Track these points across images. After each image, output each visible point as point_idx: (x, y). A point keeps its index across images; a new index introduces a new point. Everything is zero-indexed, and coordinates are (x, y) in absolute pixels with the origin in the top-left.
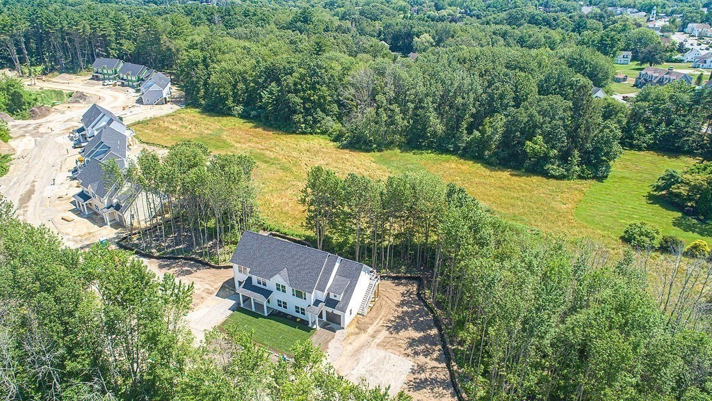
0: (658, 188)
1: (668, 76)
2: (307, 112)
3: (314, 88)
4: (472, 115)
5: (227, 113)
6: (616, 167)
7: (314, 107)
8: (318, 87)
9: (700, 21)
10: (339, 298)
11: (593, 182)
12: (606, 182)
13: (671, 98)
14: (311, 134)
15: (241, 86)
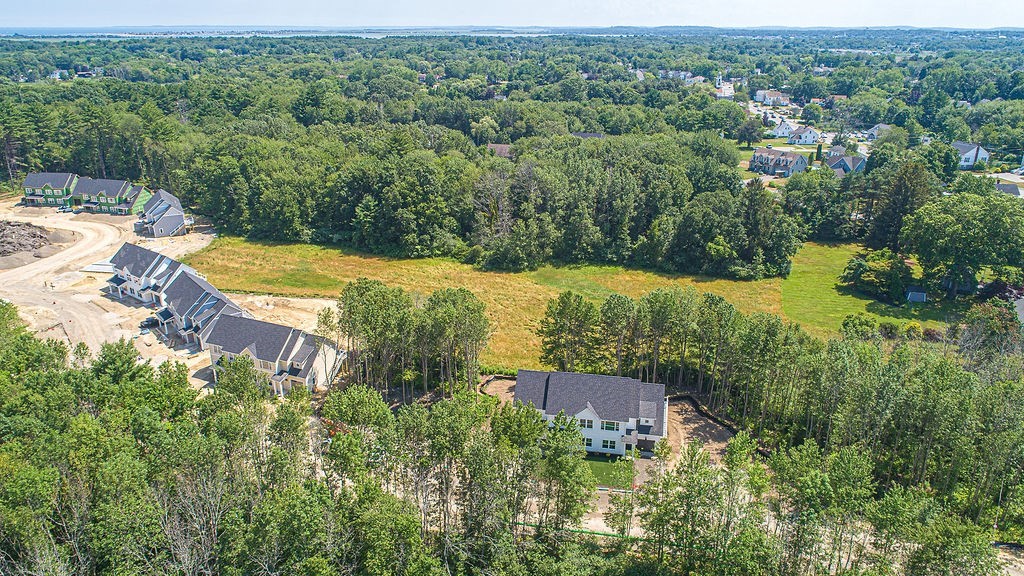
0: (845, 279)
1: (783, 158)
2: (422, 231)
3: (425, 199)
4: (632, 219)
5: (295, 239)
6: (795, 263)
7: (427, 224)
8: (432, 197)
9: (766, 87)
10: (651, 422)
11: (779, 280)
12: (791, 278)
13: (821, 185)
14: (429, 256)
15: (310, 202)
